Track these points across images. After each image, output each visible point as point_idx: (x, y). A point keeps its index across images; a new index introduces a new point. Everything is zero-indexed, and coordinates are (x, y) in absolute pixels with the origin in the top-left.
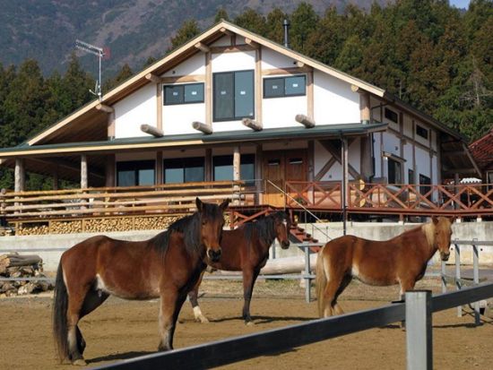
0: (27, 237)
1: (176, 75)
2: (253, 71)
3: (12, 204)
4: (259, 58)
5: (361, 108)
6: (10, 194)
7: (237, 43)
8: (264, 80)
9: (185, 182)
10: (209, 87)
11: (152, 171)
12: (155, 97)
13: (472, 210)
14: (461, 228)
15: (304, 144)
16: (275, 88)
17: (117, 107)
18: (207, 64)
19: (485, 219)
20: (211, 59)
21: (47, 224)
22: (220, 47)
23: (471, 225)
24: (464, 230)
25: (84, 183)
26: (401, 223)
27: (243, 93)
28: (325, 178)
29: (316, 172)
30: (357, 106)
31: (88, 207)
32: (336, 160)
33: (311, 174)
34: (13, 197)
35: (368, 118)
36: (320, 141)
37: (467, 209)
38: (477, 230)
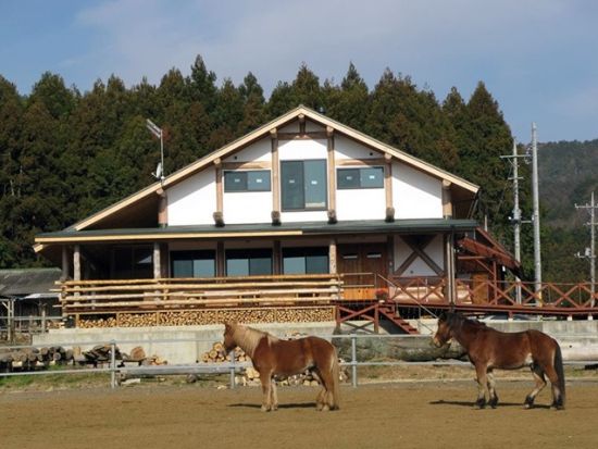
0: (89, 330)
1: (238, 160)
2: (325, 160)
3: (72, 293)
4: (331, 148)
5: (444, 203)
6: (70, 283)
7: (307, 131)
8: (339, 170)
9: (250, 275)
10: (276, 175)
11: (212, 262)
12: (214, 184)
13: (583, 308)
14: (573, 326)
15: (383, 239)
16: (349, 179)
17: (170, 192)
18: (273, 151)
19: (595, 317)
20: (277, 145)
21: (114, 316)
22: (289, 134)
23: (583, 322)
24: (576, 328)
25: (157, 272)
26: (511, 320)
27: (314, 183)
28: (406, 274)
29: (396, 268)
30: (439, 201)
31: (162, 298)
32: (418, 255)
33: (391, 270)
34: (72, 286)
35: (450, 214)
36: (401, 237)
37: (579, 308)
38: (588, 328)
